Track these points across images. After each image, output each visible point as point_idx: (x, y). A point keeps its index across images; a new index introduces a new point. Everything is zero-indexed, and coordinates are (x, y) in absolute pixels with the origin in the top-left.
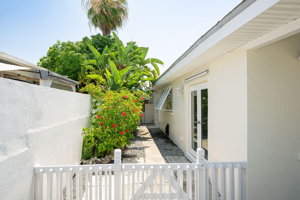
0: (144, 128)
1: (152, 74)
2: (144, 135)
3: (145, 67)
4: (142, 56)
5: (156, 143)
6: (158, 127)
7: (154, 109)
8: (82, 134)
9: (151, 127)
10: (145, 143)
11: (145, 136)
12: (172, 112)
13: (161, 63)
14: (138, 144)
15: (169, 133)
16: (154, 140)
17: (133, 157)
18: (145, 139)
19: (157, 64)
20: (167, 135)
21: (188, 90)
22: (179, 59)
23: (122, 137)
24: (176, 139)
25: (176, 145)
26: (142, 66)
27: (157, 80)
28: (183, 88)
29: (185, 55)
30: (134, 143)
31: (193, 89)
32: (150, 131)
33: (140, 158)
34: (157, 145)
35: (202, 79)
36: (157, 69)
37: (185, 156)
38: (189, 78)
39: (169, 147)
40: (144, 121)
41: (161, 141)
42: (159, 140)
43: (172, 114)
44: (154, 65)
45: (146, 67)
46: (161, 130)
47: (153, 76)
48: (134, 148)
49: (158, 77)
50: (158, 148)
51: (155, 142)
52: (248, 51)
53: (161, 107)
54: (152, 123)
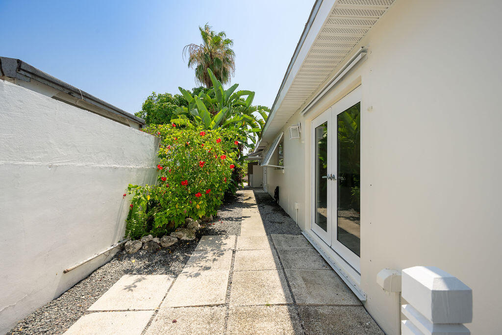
0: (250, 193)
1: (259, 124)
2: (247, 200)
3: (250, 116)
5: (260, 212)
6: (267, 191)
8: (125, 195)
9: (258, 191)
10: (245, 211)
11: (248, 202)
12: (283, 168)
14: (236, 212)
15: (278, 199)
16: (259, 207)
17: (220, 234)
18: (248, 206)
20: (276, 201)
21: (310, 127)
23: (198, 201)
24: (289, 206)
25: (288, 216)
28: (300, 127)
30: (231, 211)
32: (256, 195)
33: (230, 236)
34: (262, 214)
36: (266, 118)
37: (302, 234)
39: (278, 217)
40: (252, 184)
41: (269, 209)
42: (266, 207)
43: (283, 172)
44: (261, 114)
45: (252, 116)
46: (269, 195)
47: (260, 126)
48: (228, 219)
50: (262, 219)
51: (259, 210)
53: (268, 162)
54: (261, 187)
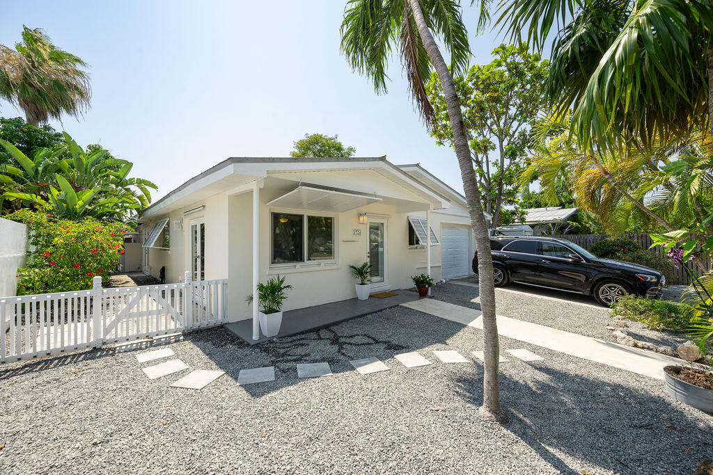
0: (123, 278)
1: (138, 200)
3: (126, 190)
4: (120, 173)
6: (148, 274)
7: (141, 248)
8: (17, 276)
9: (135, 275)
12: (169, 250)
13: (154, 186)
15: (164, 278)
19: (146, 187)
20: (162, 281)
21: (188, 223)
22: (174, 192)
23: (90, 280)
26: (120, 187)
27: (146, 209)
28: (182, 222)
29: (179, 189)
31: (193, 223)
32: (135, 279)
35: (200, 214)
36: (147, 194)
38: (188, 211)
43: (169, 254)
44: (142, 189)
45: (128, 190)
46: (153, 277)
47: (140, 203)
49: (149, 205)
52: (229, 196)
53: (153, 244)
54: (139, 270)
